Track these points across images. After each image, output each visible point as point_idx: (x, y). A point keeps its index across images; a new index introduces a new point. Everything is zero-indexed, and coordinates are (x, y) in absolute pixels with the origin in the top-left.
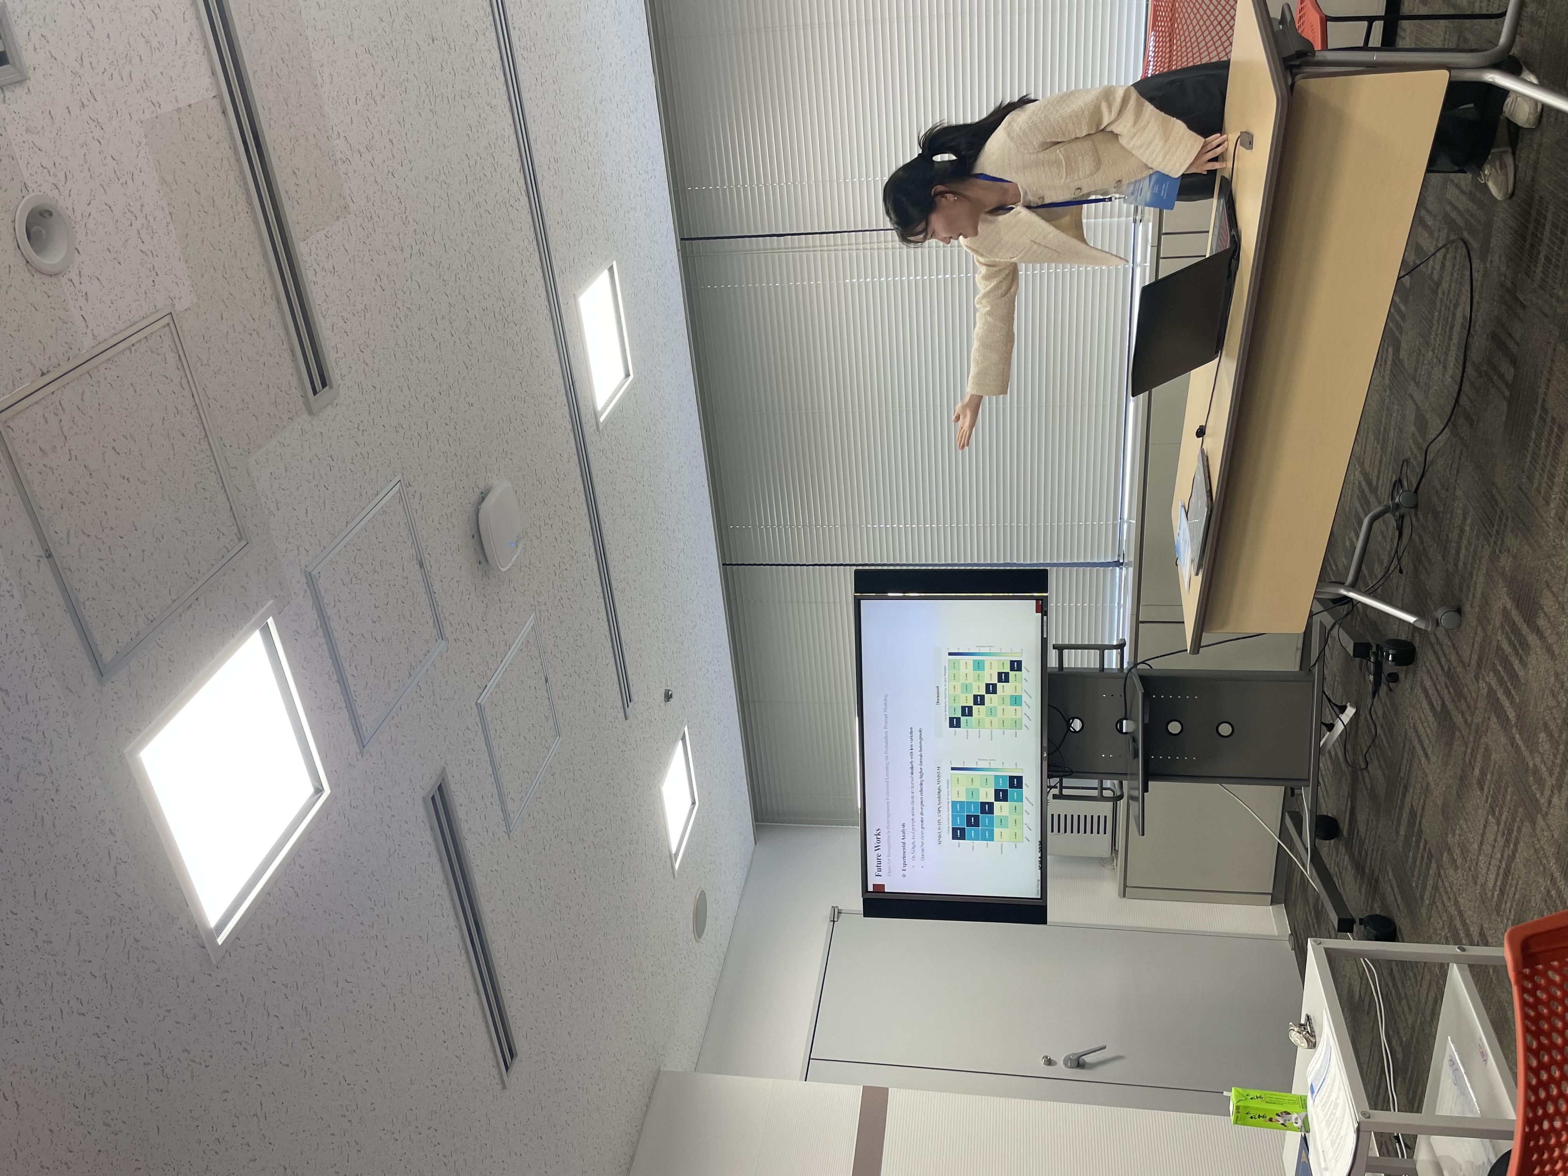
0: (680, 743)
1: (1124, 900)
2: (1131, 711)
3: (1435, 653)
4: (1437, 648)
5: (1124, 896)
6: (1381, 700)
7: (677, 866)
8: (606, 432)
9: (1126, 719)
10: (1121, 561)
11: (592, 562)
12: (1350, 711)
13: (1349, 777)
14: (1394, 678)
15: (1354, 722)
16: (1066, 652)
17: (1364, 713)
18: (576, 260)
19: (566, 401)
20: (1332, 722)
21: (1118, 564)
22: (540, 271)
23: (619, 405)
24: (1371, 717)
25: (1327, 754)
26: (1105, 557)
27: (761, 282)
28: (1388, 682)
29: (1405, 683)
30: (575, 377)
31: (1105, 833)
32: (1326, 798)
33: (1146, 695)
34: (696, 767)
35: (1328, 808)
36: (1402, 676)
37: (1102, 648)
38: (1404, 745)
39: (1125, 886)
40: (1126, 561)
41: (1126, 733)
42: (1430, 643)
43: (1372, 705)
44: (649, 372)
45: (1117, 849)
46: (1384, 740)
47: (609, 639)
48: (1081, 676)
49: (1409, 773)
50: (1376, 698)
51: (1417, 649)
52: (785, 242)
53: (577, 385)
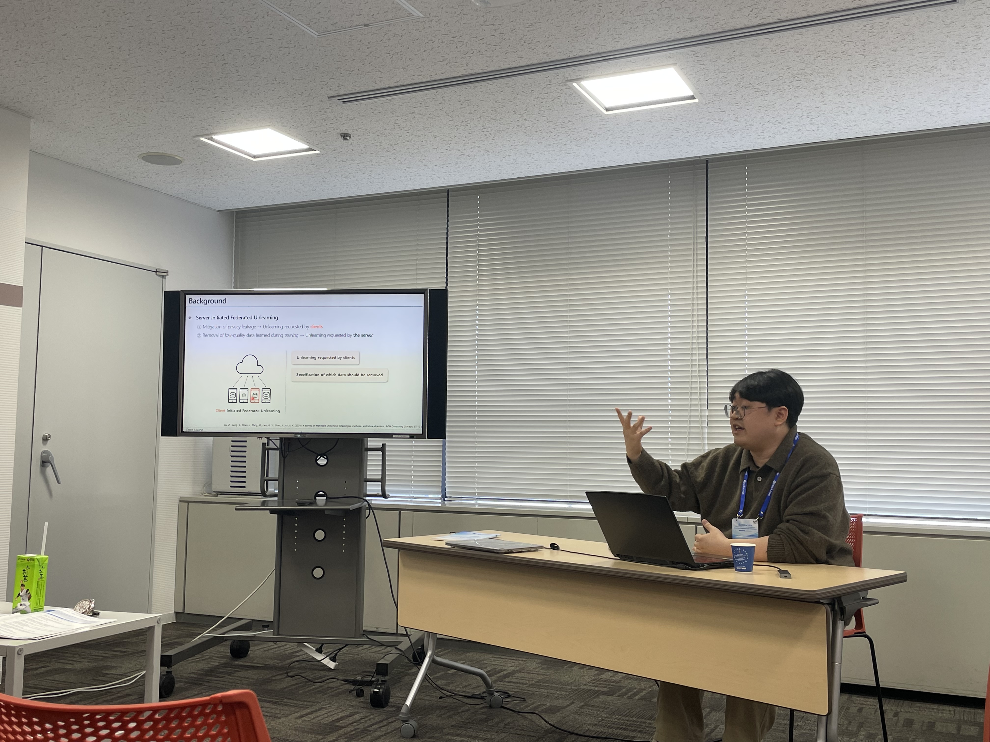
0: (306, 147)
1: (177, 502)
2: (331, 502)
3: (381, 721)
4: (385, 723)
5: (181, 501)
6: (342, 685)
7: (203, 139)
8: (564, 87)
9: (326, 499)
10: (446, 499)
11: (461, 72)
12: (332, 665)
13: (280, 665)
14: (360, 694)
15: (322, 668)
16: (380, 453)
17: (331, 675)
18: (703, 66)
19: (593, 52)
20: (324, 651)
21: (444, 497)
22: (698, 34)
23: (585, 101)
24: (328, 679)
25: (299, 649)
26: (449, 487)
27: (671, 224)
28: (357, 690)
29: (356, 701)
30: (611, 62)
31: (231, 487)
32: (262, 650)
33: (347, 511)
34: (284, 159)
35: (255, 651)
36: (361, 699)
37: (382, 481)
38: (309, 702)
39: (188, 502)
40: (446, 502)
41: (315, 499)
42: (388, 718)
43: (338, 679)
44: (608, 129)
45: (218, 496)
46: (311, 688)
47: (396, 85)
48: (361, 464)
49: (287, 705)
50: (344, 682)
51: (383, 709)
52: (702, 243)
53: (605, 63)
